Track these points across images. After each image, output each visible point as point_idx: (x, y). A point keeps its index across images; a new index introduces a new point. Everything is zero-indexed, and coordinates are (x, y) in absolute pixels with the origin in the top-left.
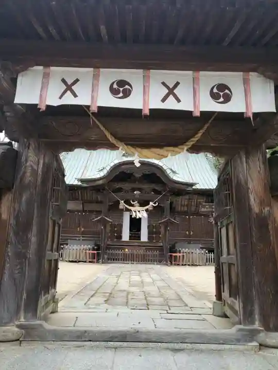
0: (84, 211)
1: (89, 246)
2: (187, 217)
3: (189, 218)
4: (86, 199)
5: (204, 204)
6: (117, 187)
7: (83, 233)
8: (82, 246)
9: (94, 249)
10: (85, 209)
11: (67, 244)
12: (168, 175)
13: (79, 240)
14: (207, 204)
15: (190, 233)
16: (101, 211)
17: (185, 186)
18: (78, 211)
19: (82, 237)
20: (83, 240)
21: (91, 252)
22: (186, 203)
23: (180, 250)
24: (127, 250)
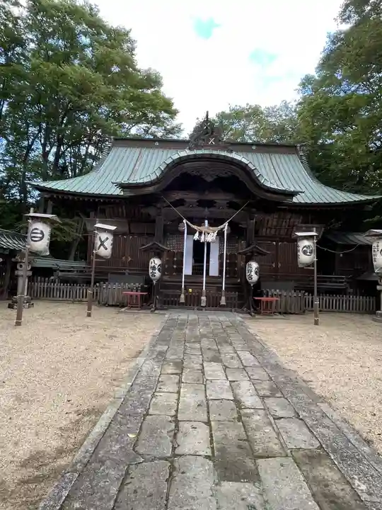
0: (131, 233)
1: (137, 284)
3: (277, 244)
5: (300, 225)
6: (177, 198)
7: (130, 264)
8: (127, 284)
10: (132, 232)
12: (257, 178)
13: (124, 274)
14: (304, 225)
15: (277, 265)
16: (154, 235)
17: (282, 197)
18: (124, 234)
19: (130, 270)
20: (129, 274)
21: (139, 293)
22: (275, 223)
23: (268, 292)
24: (190, 290)
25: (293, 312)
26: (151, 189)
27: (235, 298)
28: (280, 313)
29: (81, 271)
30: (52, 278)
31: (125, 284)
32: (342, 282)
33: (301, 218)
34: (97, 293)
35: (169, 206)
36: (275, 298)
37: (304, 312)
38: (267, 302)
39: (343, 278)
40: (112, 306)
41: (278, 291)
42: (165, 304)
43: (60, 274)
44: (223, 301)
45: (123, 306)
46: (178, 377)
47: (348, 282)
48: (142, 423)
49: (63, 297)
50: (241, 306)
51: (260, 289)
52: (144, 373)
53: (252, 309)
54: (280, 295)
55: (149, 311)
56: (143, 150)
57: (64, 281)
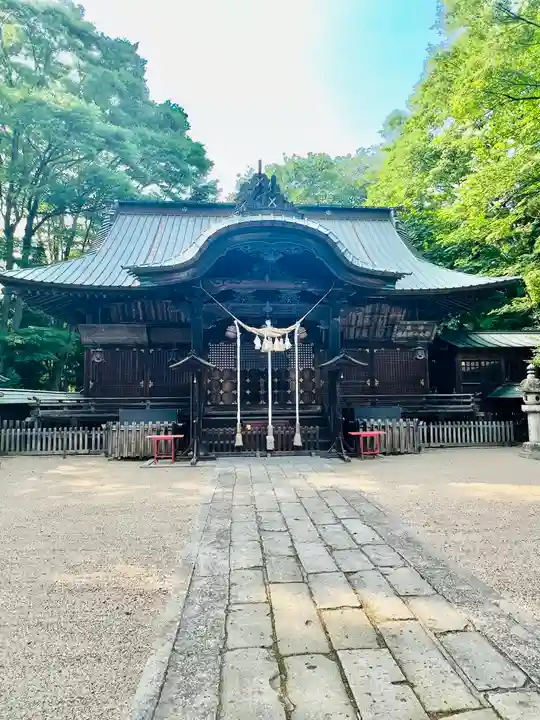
0: (152, 344)
1: (166, 423)
2: (368, 350)
3: (372, 351)
4: (154, 317)
5: (403, 322)
6: (223, 289)
7: (152, 392)
8: (150, 423)
9: (176, 430)
10: (154, 341)
11: (117, 419)
13: (144, 407)
14: (409, 323)
15: (373, 382)
16: (189, 345)
17: (379, 282)
18: (139, 346)
19: (151, 401)
20: (152, 407)
21: (171, 436)
22: (367, 321)
23: (364, 424)
24: (249, 427)
25: (403, 450)
26: (183, 276)
27: (315, 435)
28: (384, 454)
29: (74, 407)
30: (28, 419)
31: (146, 423)
32: (469, 403)
33: (405, 312)
34: (101, 439)
35: (211, 301)
36: (376, 432)
37: (419, 449)
38: (365, 438)
39: (469, 397)
40: (128, 459)
41: (379, 420)
42: (211, 451)
43: (41, 413)
44: (298, 441)
45: (146, 458)
46: (259, 572)
47: (477, 403)
48: (221, 667)
49: (46, 449)
50: (325, 447)
51: (353, 419)
52: (202, 571)
53: (344, 451)
54: (384, 427)
55: (188, 464)
56: (164, 219)
57: (49, 423)
